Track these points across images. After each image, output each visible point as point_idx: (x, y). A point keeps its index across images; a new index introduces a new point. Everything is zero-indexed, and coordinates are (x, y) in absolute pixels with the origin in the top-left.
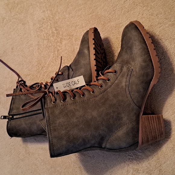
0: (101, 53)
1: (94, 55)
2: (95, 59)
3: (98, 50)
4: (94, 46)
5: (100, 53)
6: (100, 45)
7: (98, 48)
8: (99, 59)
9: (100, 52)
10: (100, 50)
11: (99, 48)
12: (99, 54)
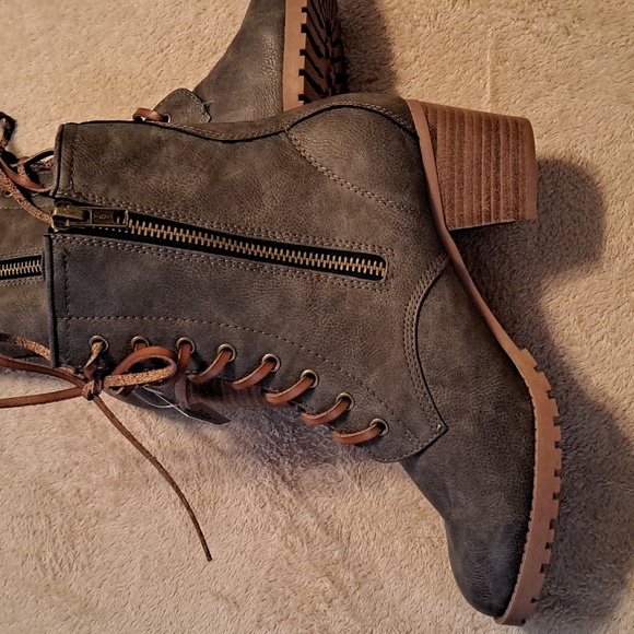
0: (327, 56)
1: (302, 52)
2: (302, 72)
3: (320, 38)
4: (304, 19)
5: (323, 52)
6: (328, 22)
7: (318, 32)
8: (321, 76)
9: (327, 51)
10: (327, 41)
11: (323, 34)
12: (319, 55)
